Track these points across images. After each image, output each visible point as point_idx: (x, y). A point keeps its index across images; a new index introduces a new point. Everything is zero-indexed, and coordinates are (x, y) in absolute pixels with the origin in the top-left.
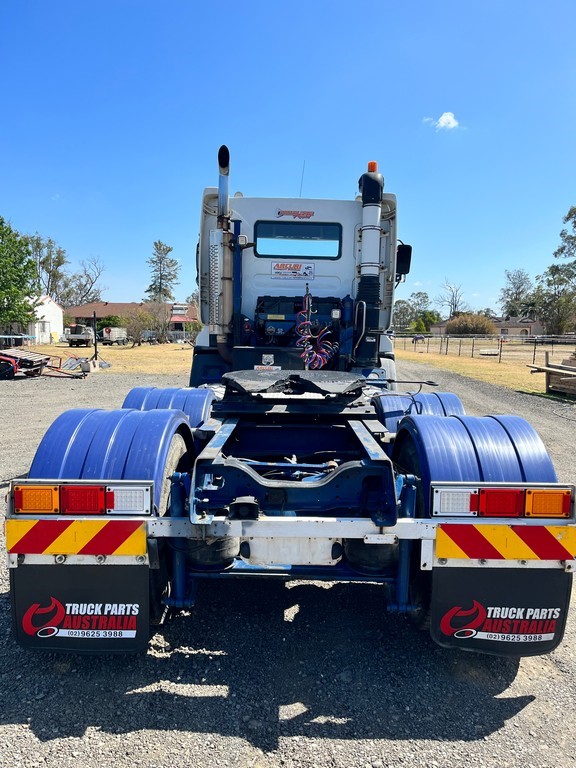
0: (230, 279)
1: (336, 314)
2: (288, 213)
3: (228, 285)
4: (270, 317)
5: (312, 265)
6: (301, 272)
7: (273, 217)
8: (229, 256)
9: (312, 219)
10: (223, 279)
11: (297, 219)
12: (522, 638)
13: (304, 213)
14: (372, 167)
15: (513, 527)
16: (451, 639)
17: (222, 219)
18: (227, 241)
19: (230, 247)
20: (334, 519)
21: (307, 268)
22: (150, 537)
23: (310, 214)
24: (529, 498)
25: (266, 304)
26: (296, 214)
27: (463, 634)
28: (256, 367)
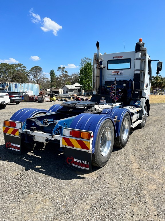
0: (99, 77)
1: (125, 85)
2: (116, 57)
3: (98, 79)
6: (119, 73)
7: (112, 59)
8: (98, 71)
9: (122, 58)
10: (97, 77)
12: (81, 167)
13: (120, 57)
14: (140, 40)
15: (76, 140)
16: (69, 165)
17: (98, 61)
18: (98, 67)
19: (99, 68)
20: (45, 133)
22: (19, 132)
24: (81, 134)
25: (107, 83)
26: (118, 57)
27: (71, 164)
28: (100, 100)
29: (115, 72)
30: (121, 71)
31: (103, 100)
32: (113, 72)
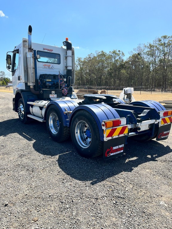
1: (65, 80)
2: (46, 49)
3: (34, 70)
4: (47, 80)
7: (42, 50)
8: (34, 61)
9: (52, 52)
11: (49, 51)
12: (166, 136)
19: (34, 58)
22: (128, 129)
23: (52, 50)
25: (46, 76)
26: (48, 50)
27: (160, 137)
28: (50, 95)
29: (46, 65)
30: (52, 65)
31: (53, 95)
32: (44, 65)
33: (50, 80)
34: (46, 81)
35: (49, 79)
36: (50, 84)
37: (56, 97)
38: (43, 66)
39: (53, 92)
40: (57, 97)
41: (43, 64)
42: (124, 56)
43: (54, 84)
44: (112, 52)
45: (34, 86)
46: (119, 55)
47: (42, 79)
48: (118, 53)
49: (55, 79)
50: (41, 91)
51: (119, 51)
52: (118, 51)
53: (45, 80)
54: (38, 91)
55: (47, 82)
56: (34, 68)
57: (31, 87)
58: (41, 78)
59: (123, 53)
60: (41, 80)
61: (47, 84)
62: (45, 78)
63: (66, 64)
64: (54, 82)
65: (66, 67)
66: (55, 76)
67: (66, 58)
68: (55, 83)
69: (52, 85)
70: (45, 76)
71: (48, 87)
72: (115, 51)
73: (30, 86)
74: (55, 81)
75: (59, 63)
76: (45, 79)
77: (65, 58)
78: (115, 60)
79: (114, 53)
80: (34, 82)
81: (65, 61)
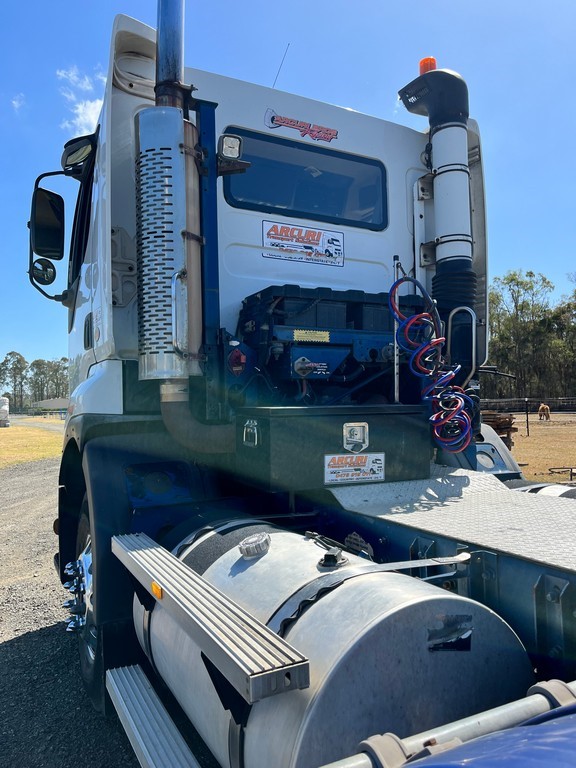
0: (195, 238)
2: (291, 124)
3: (195, 254)
4: (299, 335)
5: (339, 237)
6: (320, 249)
9: (335, 145)
10: (186, 236)
11: (308, 140)
13: (320, 130)
18: (191, 144)
19: (196, 161)
21: (332, 241)
23: (330, 135)
25: (288, 305)
26: (306, 129)
28: (328, 458)
29: (287, 234)
30: (330, 236)
31: (355, 456)
32: (274, 228)
33: (324, 336)
34: (290, 345)
35: (317, 326)
36: (321, 369)
37: (381, 475)
38: (268, 241)
39: (356, 430)
40: (390, 478)
41: (268, 226)
42: (553, 288)
43: (351, 362)
44: (502, 278)
45: (193, 386)
46: (531, 288)
47: (258, 326)
48: (527, 279)
49: (359, 326)
50: (251, 426)
51: (531, 274)
52: (524, 274)
53: (281, 333)
54: (225, 421)
55: (295, 351)
56: (199, 240)
57: (169, 393)
58: (250, 325)
59: (544, 280)
60: (249, 338)
61: (298, 364)
62: (281, 320)
63: (429, 228)
64: (350, 346)
65: (431, 247)
66: (355, 307)
67: (428, 184)
68: (361, 356)
69: (337, 372)
70: (280, 306)
71: (305, 393)
72: (515, 275)
73: (157, 383)
74: (363, 343)
75: (377, 221)
76: (281, 322)
77: (417, 185)
78: (516, 306)
79: (512, 280)
80: (195, 349)
81: (419, 207)
